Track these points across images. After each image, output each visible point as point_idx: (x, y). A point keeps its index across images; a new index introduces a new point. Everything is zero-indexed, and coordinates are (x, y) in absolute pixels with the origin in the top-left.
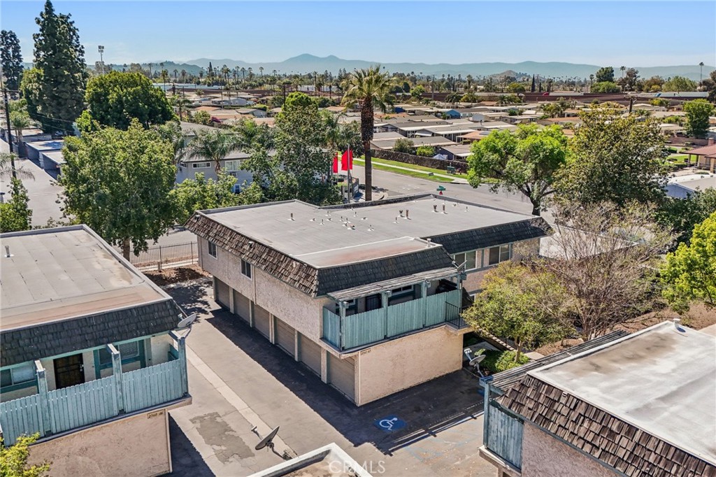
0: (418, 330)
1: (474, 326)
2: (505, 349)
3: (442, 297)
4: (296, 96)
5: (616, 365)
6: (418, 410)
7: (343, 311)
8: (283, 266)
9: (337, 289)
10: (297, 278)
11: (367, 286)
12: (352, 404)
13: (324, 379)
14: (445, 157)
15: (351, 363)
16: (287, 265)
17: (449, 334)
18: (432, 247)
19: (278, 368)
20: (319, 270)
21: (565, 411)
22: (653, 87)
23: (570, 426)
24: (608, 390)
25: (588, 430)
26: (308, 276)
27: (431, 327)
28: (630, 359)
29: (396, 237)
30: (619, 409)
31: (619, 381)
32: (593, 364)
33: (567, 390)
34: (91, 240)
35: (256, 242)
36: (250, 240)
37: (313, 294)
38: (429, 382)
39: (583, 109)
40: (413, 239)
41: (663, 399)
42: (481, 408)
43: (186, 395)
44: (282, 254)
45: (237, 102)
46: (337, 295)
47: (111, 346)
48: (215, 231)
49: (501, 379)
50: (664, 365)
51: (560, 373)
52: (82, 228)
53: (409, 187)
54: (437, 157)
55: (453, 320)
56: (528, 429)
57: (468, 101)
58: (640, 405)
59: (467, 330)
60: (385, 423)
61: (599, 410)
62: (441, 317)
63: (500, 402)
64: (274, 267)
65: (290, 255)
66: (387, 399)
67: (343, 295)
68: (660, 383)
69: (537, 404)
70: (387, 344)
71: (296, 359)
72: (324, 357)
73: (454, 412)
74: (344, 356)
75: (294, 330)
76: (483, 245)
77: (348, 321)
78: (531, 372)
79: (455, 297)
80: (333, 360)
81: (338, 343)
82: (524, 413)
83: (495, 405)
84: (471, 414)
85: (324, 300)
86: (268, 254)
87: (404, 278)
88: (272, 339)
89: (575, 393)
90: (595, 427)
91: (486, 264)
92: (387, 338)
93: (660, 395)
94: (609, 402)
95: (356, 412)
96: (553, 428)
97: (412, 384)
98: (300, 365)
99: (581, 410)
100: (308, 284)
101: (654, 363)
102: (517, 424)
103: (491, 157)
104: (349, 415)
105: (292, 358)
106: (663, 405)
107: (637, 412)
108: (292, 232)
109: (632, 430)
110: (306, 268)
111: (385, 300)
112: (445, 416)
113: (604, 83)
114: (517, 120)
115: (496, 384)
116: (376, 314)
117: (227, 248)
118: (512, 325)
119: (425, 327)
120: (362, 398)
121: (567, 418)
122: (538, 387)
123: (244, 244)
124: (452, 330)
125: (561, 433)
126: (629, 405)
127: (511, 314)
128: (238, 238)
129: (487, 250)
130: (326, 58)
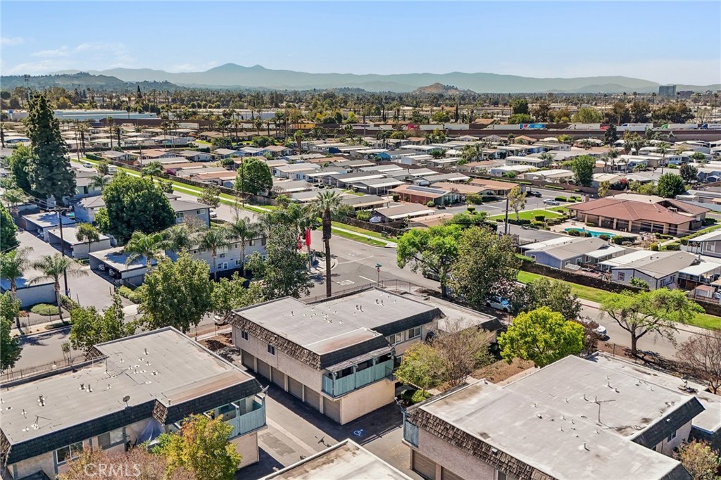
0: (372, 383)
1: (400, 379)
2: (417, 389)
3: (383, 364)
4: (251, 162)
5: (455, 402)
6: (373, 425)
7: (334, 377)
8: (299, 352)
9: (330, 365)
10: (308, 359)
11: (345, 362)
12: (338, 424)
13: (321, 411)
14: (379, 219)
15: (338, 403)
16: (301, 351)
17: (387, 384)
18: (377, 336)
19: (293, 406)
20: (321, 356)
21: (432, 422)
22: (562, 118)
23: (434, 427)
24: (448, 413)
25: (440, 429)
26: (314, 359)
27: (378, 381)
28: (461, 399)
29: (357, 328)
30: (450, 420)
31: (454, 409)
32: (446, 402)
33: (433, 414)
34: (183, 339)
35: (279, 336)
36: (275, 334)
37: (318, 369)
38: (378, 410)
39: (498, 147)
40: (366, 329)
41: (468, 415)
42: (402, 423)
43: (265, 424)
44: (297, 345)
45: (178, 140)
46: (330, 368)
47: (232, 403)
48: (248, 326)
49: (409, 410)
50: (474, 401)
51: (432, 406)
52: (170, 329)
53: (353, 253)
54: (373, 220)
55: (389, 376)
56: (420, 430)
57: (397, 138)
58: (458, 418)
59: (396, 381)
60: (357, 433)
61: (443, 421)
62: (383, 375)
63: (409, 420)
64: (293, 352)
65: (302, 346)
66: (356, 420)
67: (334, 369)
68: (469, 409)
69: (422, 420)
70: (356, 392)
71: (303, 400)
72: (321, 399)
73: (391, 425)
74: (335, 400)
75: (302, 384)
76: (405, 329)
77: (337, 382)
78: (421, 407)
79: (390, 363)
80: (326, 401)
81: (332, 393)
82: (418, 424)
83: (407, 421)
84: (399, 426)
85: (323, 371)
86: (288, 344)
87: (364, 356)
88: (286, 389)
89: (436, 415)
90: (442, 428)
91: (407, 338)
92: (356, 389)
93: (467, 414)
94: (448, 417)
95: (341, 428)
96: (428, 428)
97: (369, 411)
98: (306, 404)
99: (438, 421)
100: (315, 364)
101: (470, 400)
102: (416, 428)
103: (412, 250)
104: (338, 430)
105: (300, 400)
106: (467, 417)
107: (457, 421)
108: (296, 326)
109: (454, 427)
110: (313, 355)
111: (355, 369)
112: (387, 427)
113: (519, 115)
114: (439, 164)
115: (408, 412)
116: (350, 377)
117: (259, 337)
118: (419, 379)
119: (375, 381)
120: (344, 421)
121: (433, 425)
122: (423, 413)
123: (271, 336)
124: (389, 381)
125: (431, 430)
126: (454, 418)
127: (418, 374)
128: (266, 332)
129: (407, 332)
130: (251, 68)
